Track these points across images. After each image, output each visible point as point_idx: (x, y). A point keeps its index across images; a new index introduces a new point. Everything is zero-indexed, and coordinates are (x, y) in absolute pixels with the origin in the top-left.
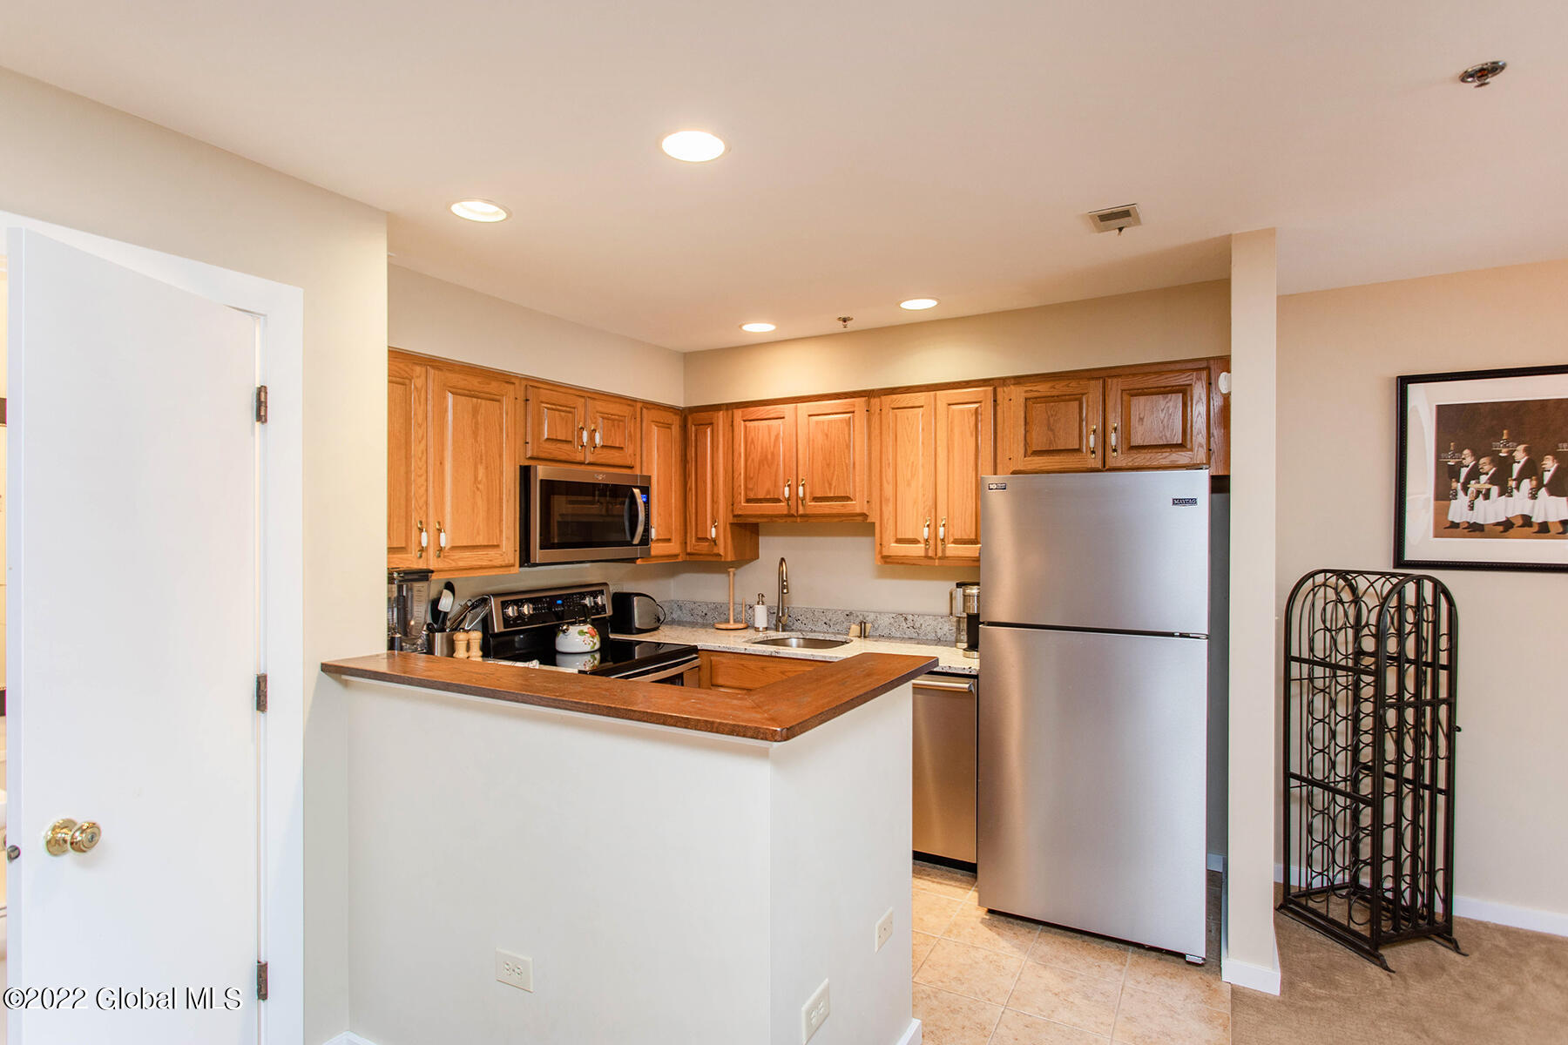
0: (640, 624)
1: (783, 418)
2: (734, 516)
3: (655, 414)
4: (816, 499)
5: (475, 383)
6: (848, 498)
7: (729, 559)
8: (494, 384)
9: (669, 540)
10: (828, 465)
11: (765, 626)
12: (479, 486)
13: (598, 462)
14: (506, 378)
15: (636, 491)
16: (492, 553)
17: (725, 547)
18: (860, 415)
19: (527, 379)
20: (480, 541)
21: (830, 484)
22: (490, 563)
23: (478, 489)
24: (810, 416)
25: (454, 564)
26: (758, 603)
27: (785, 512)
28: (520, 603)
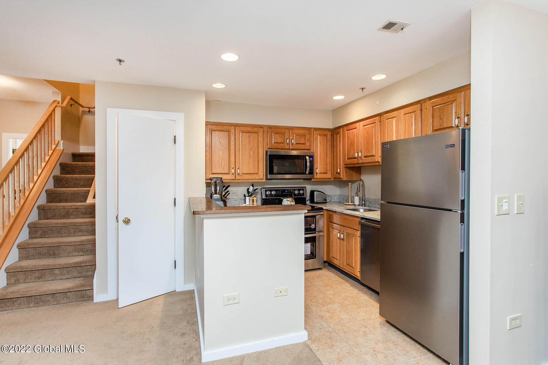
0: (316, 200)
1: (356, 128)
2: (345, 164)
3: (318, 132)
4: (365, 157)
5: (249, 129)
6: (373, 156)
7: (344, 180)
8: (256, 128)
9: (326, 173)
10: (368, 144)
11: (358, 204)
12: (251, 157)
13: (295, 148)
14: (261, 127)
15: (307, 158)
16: (255, 176)
17: (343, 176)
18: (378, 123)
19: (268, 126)
20: (251, 172)
21: (368, 151)
22: (254, 178)
23: (250, 158)
24: (363, 126)
25: (243, 178)
26: (356, 196)
27: (357, 162)
28: (271, 191)
